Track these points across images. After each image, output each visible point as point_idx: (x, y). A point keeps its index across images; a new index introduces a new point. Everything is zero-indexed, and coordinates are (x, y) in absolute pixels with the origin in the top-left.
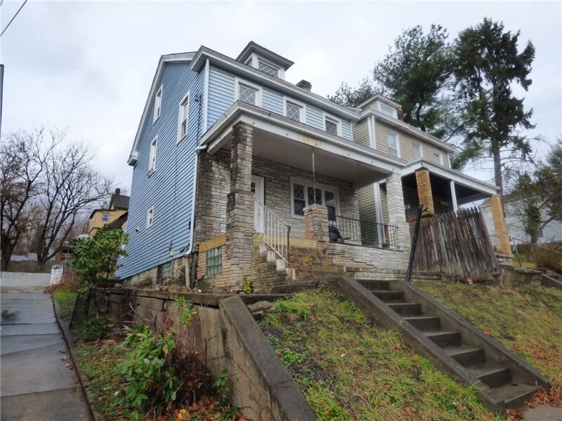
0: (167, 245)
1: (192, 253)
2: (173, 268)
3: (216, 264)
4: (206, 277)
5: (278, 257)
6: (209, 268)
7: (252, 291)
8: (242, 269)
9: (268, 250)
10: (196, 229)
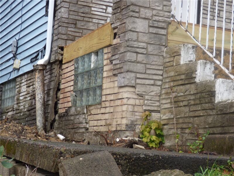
0: (10, 49)
1: (49, 63)
2: (19, 93)
3: (93, 85)
4: (73, 110)
5: (219, 73)
6: (79, 92)
7: (161, 143)
8: (141, 96)
9: (198, 58)
10: (59, 15)
